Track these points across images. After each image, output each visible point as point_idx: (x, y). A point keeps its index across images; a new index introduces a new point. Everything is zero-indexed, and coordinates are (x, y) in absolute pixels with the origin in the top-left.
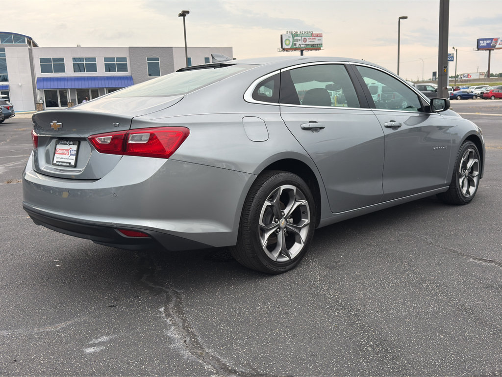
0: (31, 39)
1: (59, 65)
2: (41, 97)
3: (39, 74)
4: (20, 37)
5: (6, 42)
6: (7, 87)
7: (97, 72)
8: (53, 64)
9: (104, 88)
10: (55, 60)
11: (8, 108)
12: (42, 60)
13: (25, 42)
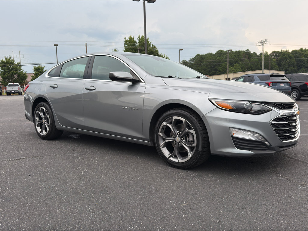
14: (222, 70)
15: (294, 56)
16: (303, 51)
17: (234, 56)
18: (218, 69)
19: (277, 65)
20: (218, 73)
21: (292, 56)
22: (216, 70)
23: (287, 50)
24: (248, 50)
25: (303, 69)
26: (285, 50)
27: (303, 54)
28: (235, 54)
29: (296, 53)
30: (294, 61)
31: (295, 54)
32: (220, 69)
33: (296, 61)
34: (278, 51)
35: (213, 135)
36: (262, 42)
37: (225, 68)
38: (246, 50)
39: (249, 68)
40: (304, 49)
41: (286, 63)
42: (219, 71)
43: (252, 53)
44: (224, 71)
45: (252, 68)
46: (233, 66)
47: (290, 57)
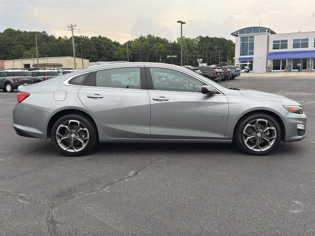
0: (269, 29)
1: (284, 44)
2: (271, 64)
3: (271, 50)
4: (263, 29)
5: (256, 32)
6: (252, 58)
7: (308, 47)
8: (281, 44)
9: (310, 58)
10: (282, 41)
11: (236, 71)
12: (274, 42)
13: (266, 32)
14: (16, 54)
15: (94, 44)
16: (102, 39)
17: (28, 38)
18: (10, 52)
19: (78, 52)
20: (11, 58)
21: (92, 43)
22: (7, 54)
23: (87, 36)
24: (44, 32)
25: (104, 57)
26: (85, 36)
27: (101, 41)
28: (30, 35)
29: (96, 41)
30: (94, 49)
31: (94, 41)
32: (13, 52)
33: (97, 49)
34: (78, 37)
35: (288, 129)
36: (71, 27)
37: (20, 52)
38: (42, 32)
39: (49, 54)
40: (102, 36)
41: (87, 50)
42: (12, 55)
43: (49, 37)
44: (18, 54)
45: (52, 53)
46: (29, 49)
47: (90, 44)
